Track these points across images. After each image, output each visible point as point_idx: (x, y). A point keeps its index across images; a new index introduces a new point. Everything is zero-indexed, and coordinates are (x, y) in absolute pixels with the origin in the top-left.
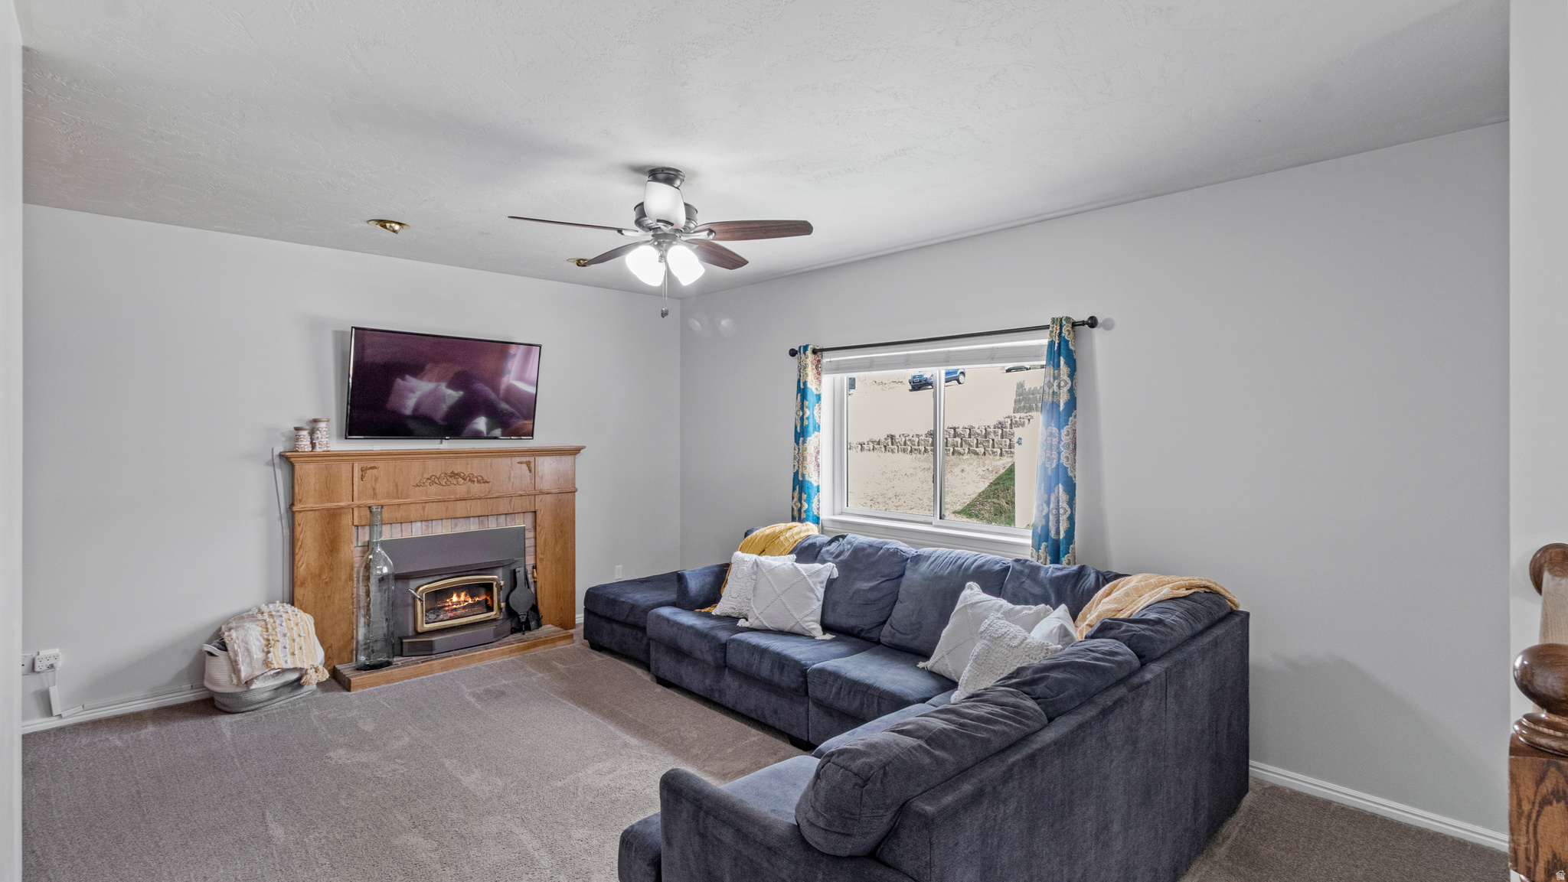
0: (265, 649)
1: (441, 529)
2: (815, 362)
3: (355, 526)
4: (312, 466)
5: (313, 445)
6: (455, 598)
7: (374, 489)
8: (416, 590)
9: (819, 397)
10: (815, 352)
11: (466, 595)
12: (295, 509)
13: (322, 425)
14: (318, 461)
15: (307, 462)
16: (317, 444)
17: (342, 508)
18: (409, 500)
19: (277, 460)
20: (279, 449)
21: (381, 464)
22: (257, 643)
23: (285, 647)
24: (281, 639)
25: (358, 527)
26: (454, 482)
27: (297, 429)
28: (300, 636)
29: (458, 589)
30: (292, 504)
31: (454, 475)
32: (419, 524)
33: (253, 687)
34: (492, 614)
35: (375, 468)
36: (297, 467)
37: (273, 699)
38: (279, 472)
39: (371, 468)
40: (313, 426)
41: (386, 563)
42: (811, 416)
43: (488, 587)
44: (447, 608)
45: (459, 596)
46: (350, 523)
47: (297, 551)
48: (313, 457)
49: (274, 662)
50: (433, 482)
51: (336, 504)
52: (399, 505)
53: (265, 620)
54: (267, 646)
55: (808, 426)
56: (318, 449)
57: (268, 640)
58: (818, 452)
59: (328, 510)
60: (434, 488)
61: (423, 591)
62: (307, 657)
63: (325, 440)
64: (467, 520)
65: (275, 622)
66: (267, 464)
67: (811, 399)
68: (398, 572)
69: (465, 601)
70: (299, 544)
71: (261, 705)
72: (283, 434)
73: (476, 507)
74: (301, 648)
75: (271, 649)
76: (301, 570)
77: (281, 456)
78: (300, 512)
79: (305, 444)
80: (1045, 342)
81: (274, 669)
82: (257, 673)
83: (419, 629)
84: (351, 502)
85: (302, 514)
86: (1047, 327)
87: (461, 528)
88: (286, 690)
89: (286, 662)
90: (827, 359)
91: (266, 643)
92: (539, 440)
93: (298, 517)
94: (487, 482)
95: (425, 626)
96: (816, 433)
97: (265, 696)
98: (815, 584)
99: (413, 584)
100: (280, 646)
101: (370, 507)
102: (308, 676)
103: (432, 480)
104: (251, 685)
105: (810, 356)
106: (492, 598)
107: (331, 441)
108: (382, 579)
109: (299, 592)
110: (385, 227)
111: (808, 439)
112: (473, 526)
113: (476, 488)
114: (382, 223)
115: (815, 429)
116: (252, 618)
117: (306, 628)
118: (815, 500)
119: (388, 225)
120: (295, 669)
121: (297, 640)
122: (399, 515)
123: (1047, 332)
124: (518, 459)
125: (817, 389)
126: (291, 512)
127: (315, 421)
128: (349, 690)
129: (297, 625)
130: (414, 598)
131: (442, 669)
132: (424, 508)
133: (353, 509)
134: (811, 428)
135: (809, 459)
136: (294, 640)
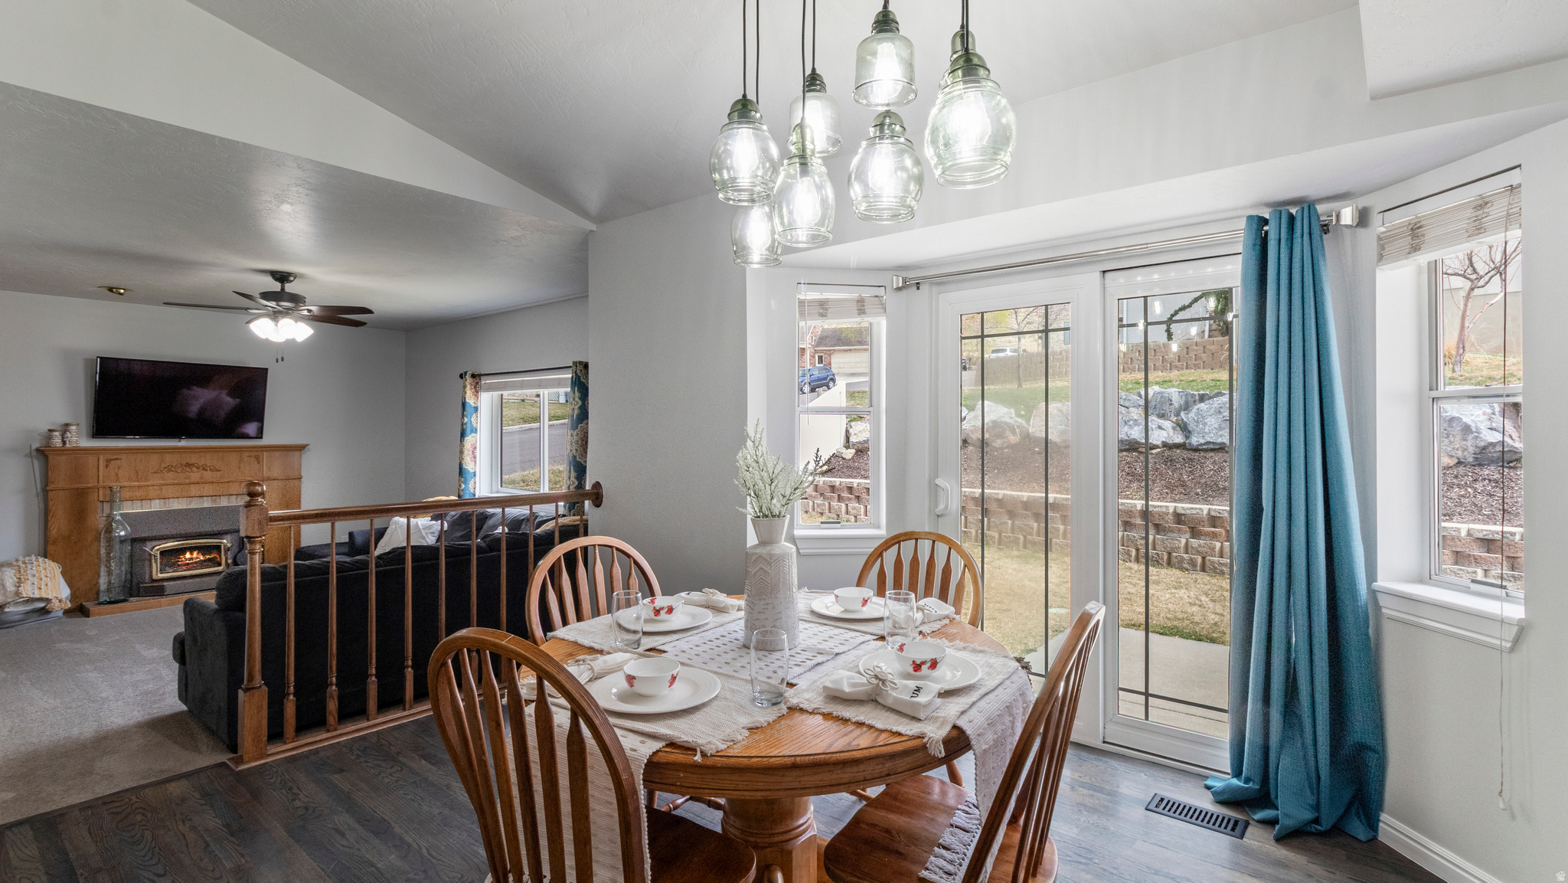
0: (17, 585)
1: (176, 505)
2: (474, 384)
3: (101, 502)
4: (63, 458)
5: (64, 443)
6: (188, 555)
7: (117, 475)
8: (152, 550)
9: (476, 409)
10: (473, 376)
11: (198, 554)
12: (48, 488)
13: (73, 428)
14: (68, 454)
15: (59, 455)
16: (68, 442)
17: (89, 488)
18: (148, 483)
19: (34, 453)
20: (36, 445)
21: (123, 456)
22: (11, 581)
23: (33, 584)
24: (31, 578)
25: (103, 502)
26: (188, 470)
27: (50, 431)
28: (47, 577)
29: (191, 549)
30: (47, 486)
31: (188, 465)
32: (158, 501)
33: (7, 610)
34: (220, 568)
35: (117, 459)
36: (50, 458)
37: (23, 620)
38: (36, 463)
39: (114, 459)
40: (66, 427)
41: (125, 529)
42: (469, 422)
43: (218, 548)
44: (180, 563)
45: (191, 554)
46: (96, 499)
47: (49, 518)
48: (63, 451)
49: (23, 593)
50: (170, 470)
51: (83, 485)
52: (140, 487)
53: (19, 566)
54: (18, 582)
55: (466, 429)
56: (68, 445)
57: (20, 578)
58: (475, 448)
59: (77, 489)
60: (171, 474)
61: (157, 550)
62: (51, 591)
63: (74, 439)
64: (201, 499)
65: (27, 567)
66: (26, 456)
67: (468, 410)
68: (134, 536)
69: (197, 558)
70: (51, 514)
71: (13, 624)
72: (39, 434)
73: (208, 489)
74: (47, 585)
75: (22, 585)
76: (54, 532)
77: (38, 450)
78: (52, 490)
79: (57, 441)
80: (570, 376)
81: (23, 597)
82: (9, 600)
83: (154, 577)
84: (96, 484)
85: (54, 492)
86: (571, 367)
87: (195, 504)
88: (35, 615)
89: (34, 594)
90: (485, 381)
91: (18, 580)
92: (268, 440)
93: (51, 494)
94: (219, 471)
95: (159, 575)
96: (473, 435)
97: (17, 617)
98: (426, 534)
99: (149, 544)
100: (29, 583)
101: (110, 488)
102: (52, 604)
103: (169, 469)
104: (4, 608)
105: (469, 380)
106: (220, 556)
107: (80, 439)
108: (123, 541)
109: (51, 548)
110: (112, 292)
111: (466, 438)
112: (207, 504)
113: (208, 475)
114: (111, 290)
115: (472, 431)
116: (9, 565)
117: (52, 571)
118: (472, 482)
119: (114, 290)
120: (41, 599)
121: (44, 579)
122: (138, 494)
123: (570, 370)
124: (247, 454)
125: (475, 403)
126: (45, 491)
127: (67, 425)
128: (88, 616)
129: (45, 569)
130: (150, 555)
131: (169, 605)
132: (161, 490)
133: (98, 489)
134: (468, 431)
135: (466, 453)
136: (41, 579)
